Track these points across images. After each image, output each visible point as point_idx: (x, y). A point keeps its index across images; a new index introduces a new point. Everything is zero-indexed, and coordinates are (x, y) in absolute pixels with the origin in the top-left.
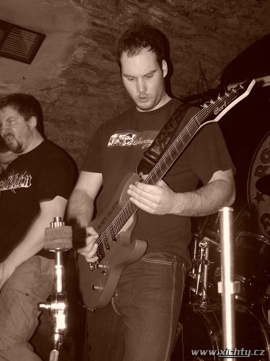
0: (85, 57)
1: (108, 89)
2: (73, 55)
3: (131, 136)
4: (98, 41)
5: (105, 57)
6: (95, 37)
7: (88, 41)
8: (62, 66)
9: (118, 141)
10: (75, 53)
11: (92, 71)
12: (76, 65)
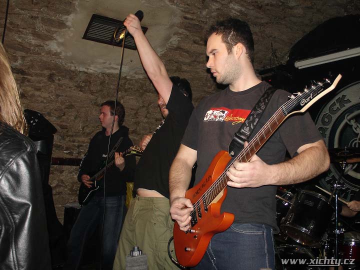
0: (179, 43)
1: (198, 67)
2: (169, 42)
3: (223, 112)
4: (188, 30)
5: (195, 42)
6: (186, 28)
7: (181, 31)
8: (161, 50)
9: (212, 116)
10: (171, 40)
11: (184, 53)
12: (172, 49)
